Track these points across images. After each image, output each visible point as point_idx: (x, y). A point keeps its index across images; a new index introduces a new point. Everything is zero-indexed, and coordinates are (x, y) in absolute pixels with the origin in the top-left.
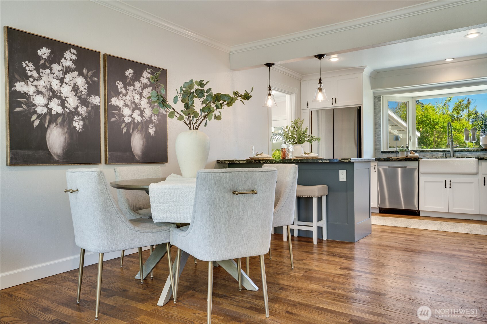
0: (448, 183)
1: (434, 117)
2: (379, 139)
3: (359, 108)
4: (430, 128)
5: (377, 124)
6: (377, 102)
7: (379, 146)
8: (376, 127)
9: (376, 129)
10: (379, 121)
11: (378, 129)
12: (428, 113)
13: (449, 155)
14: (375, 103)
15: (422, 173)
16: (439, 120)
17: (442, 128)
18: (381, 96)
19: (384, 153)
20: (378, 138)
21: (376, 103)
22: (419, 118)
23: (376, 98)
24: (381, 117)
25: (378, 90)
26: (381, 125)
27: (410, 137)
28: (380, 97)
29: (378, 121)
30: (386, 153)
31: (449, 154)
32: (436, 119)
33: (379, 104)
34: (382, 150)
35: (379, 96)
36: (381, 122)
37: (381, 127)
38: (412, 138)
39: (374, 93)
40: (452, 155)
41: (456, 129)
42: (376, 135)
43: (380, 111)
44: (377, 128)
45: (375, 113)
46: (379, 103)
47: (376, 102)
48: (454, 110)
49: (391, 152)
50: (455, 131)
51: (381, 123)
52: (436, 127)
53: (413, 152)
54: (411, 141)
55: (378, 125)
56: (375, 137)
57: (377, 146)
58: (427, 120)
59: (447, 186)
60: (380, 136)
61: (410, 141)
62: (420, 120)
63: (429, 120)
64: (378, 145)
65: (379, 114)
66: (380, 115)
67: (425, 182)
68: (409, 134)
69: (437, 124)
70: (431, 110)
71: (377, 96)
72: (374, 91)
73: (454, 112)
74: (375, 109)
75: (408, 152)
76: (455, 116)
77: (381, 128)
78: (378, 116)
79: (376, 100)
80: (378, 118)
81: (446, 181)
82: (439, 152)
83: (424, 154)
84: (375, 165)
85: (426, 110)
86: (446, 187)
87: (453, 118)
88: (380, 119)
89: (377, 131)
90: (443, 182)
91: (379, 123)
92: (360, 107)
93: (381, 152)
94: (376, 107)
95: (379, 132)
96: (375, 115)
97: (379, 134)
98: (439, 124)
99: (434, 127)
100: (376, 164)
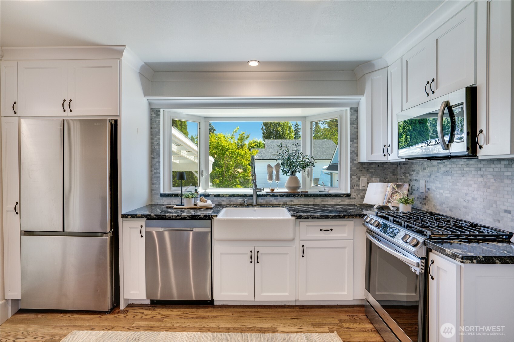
0: (254, 255)
1: (225, 144)
2: (157, 175)
3: (113, 122)
4: (222, 153)
5: (154, 152)
6: (155, 117)
7: (157, 186)
8: (153, 156)
9: (153, 160)
10: (157, 147)
11: (156, 160)
12: (220, 141)
13: (251, 201)
14: (151, 119)
15: (216, 240)
16: (228, 147)
17: (230, 154)
18: (162, 110)
19: (163, 196)
20: (155, 173)
21: (154, 120)
22: (214, 145)
23: (152, 112)
24: (160, 142)
25: (157, 100)
26: (160, 153)
27: (202, 171)
28: (159, 111)
29: (155, 147)
30: (167, 196)
31: (250, 199)
32: (226, 146)
33: (157, 122)
34: (162, 192)
35: (157, 109)
36: (159, 148)
37: (159, 156)
38: (204, 173)
39: (150, 104)
40: (255, 203)
41: (241, 155)
42: (153, 169)
43: (159, 132)
44: (154, 158)
45: (151, 135)
46: (157, 119)
47: (153, 118)
48: (239, 139)
49: (174, 196)
50: (240, 157)
51: (160, 150)
52: (227, 153)
53: (204, 199)
54: (204, 176)
55: (155, 154)
56: (151, 171)
57: (155, 186)
58: (220, 146)
59: (253, 260)
60: (158, 171)
61: (202, 177)
62: (214, 146)
63: (221, 147)
64: (156, 184)
65: (157, 137)
66: (159, 139)
67: (221, 253)
68: (201, 167)
69: (227, 150)
70: (222, 138)
71: (155, 109)
72: (150, 101)
73: (239, 141)
74: (151, 128)
75: (198, 198)
76: (239, 144)
77: (159, 159)
78: (155, 139)
79: (154, 115)
80: (155, 143)
81: (251, 252)
82: (238, 196)
83: (219, 199)
84: (142, 226)
85: (218, 138)
86: (251, 262)
87: (238, 146)
88: (159, 145)
89: (154, 163)
90: (248, 253)
91: (157, 150)
92: (116, 121)
93: (159, 194)
94: (153, 126)
95: (157, 164)
96: (151, 138)
97: (157, 167)
98: (229, 150)
99: (225, 153)
100: (143, 224)
